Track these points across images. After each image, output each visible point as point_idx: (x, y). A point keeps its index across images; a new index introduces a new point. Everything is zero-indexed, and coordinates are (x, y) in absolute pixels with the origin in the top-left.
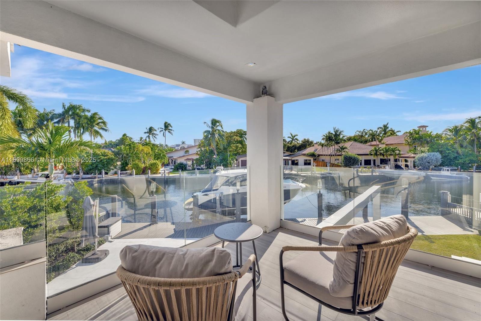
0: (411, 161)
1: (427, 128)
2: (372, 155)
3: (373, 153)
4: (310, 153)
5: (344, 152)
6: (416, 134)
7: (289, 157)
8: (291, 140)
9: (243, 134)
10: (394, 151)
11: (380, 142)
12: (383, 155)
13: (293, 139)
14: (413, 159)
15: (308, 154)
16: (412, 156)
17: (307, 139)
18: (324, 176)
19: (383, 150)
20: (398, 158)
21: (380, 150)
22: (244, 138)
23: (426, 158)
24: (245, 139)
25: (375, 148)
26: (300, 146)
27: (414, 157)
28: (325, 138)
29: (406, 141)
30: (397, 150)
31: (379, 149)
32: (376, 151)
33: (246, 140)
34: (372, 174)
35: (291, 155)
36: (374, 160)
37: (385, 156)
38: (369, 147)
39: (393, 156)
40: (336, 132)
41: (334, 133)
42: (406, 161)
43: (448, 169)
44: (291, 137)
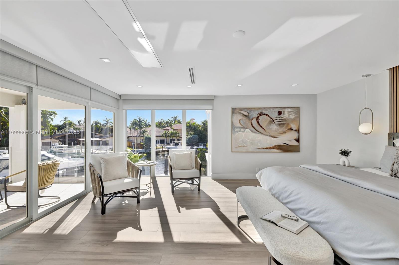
2: (163, 136)
3: (164, 135)
5: (145, 134)
6: (188, 124)
8: (106, 123)
9: (48, 114)
10: (176, 134)
11: (171, 127)
12: (170, 137)
13: (107, 122)
19: (170, 133)
20: (179, 138)
21: (169, 133)
22: (49, 118)
23: (191, 138)
24: (50, 120)
25: (165, 132)
28: (132, 123)
30: (177, 133)
31: (167, 132)
32: (166, 134)
33: (52, 120)
35: (102, 136)
36: (167, 140)
37: (171, 137)
38: (163, 130)
39: (176, 137)
40: (140, 119)
41: (138, 120)
43: (202, 144)
44: (106, 121)
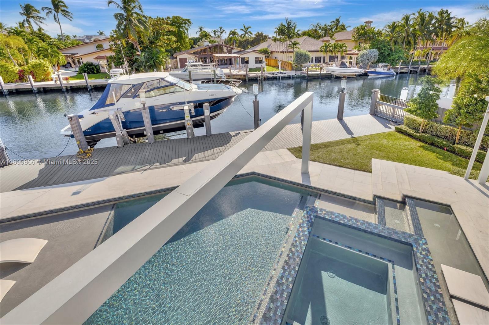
0: (355, 58)
1: (372, 23)
2: (322, 51)
3: (323, 50)
4: (262, 49)
5: (296, 48)
7: (238, 54)
8: (244, 33)
9: (182, 23)
10: (341, 48)
11: (331, 37)
12: (332, 52)
13: (246, 33)
14: (356, 56)
15: (260, 50)
16: (355, 53)
17: (260, 32)
18: (275, 75)
19: (332, 46)
20: (344, 55)
21: (330, 46)
22: (184, 28)
23: (366, 55)
24: (185, 31)
25: (326, 44)
26: (252, 41)
27: (357, 54)
28: (278, 31)
29: (353, 37)
30: (344, 46)
31: (329, 45)
32: (326, 47)
33: (187, 31)
34: (321, 72)
35: (241, 51)
36: (324, 57)
37: (333, 53)
38: (322, 43)
39: (340, 53)
40: (289, 24)
41: (287, 26)
42: (351, 58)
43: (382, 65)
44: (244, 30)
